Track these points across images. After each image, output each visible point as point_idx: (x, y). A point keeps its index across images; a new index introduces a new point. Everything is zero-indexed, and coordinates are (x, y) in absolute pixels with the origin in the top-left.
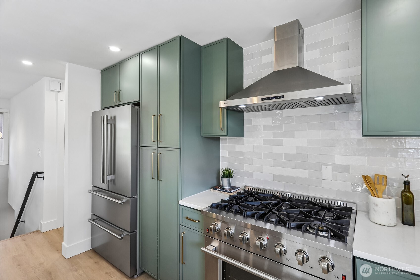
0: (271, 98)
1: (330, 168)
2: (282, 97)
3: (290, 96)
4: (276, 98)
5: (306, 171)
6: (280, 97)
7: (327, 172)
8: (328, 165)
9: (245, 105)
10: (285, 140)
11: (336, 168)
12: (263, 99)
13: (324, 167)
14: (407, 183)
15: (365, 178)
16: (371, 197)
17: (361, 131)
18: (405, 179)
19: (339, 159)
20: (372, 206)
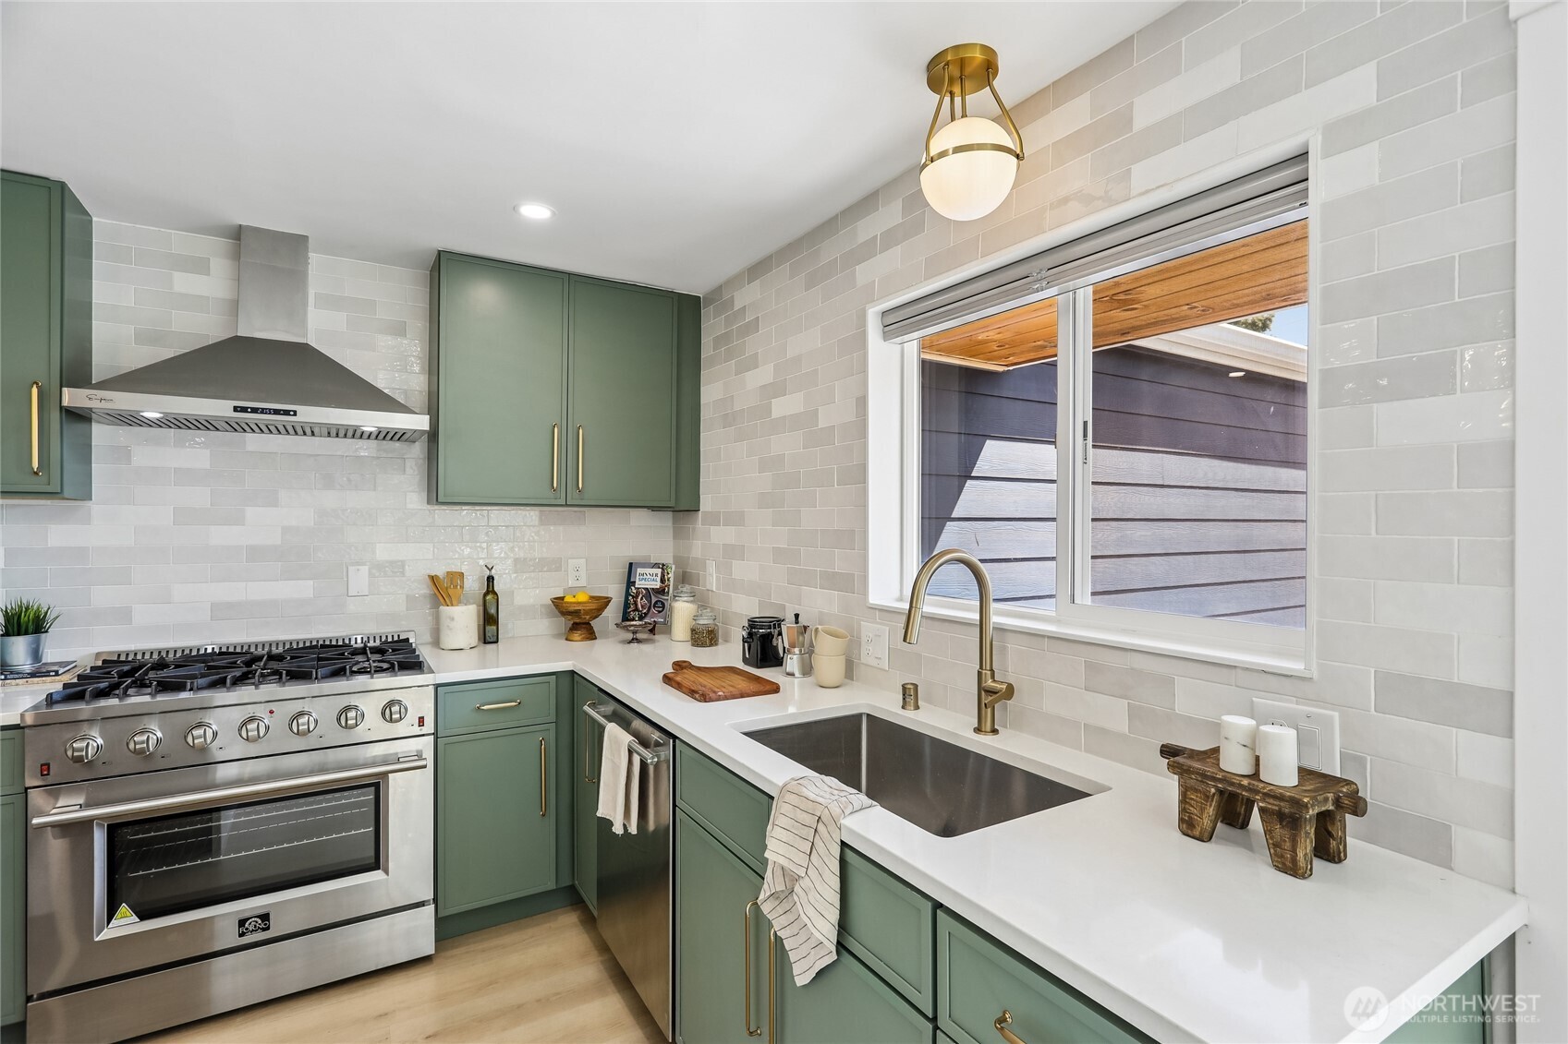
0: (263, 411)
1: (365, 569)
2: (292, 413)
3: (309, 414)
4: (277, 412)
5: (311, 582)
6: (287, 413)
7: (359, 579)
8: (358, 563)
9: (161, 413)
10: (251, 512)
11: (379, 568)
12: (236, 409)
13: (351, 568)
14: (490, 579)
15: (433, 579)
16: (443, 609)
17: (425, 495)
18: (488, 573)
19: (383, 553)
20: (445, 622)
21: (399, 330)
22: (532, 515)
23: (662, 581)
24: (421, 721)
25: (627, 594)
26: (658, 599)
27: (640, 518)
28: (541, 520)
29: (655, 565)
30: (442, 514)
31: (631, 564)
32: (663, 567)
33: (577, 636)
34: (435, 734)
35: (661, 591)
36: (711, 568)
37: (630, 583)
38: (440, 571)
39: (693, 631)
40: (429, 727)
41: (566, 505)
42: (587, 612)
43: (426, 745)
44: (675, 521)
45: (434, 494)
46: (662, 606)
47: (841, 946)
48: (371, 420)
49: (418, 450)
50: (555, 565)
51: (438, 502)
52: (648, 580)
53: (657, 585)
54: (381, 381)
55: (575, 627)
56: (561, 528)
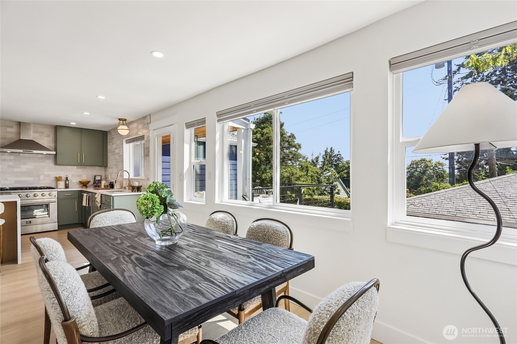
0: (27, 151)
1: (43, 176)
3: (35, 152)
5: (33, 178)
6: (31, 151)
7: (42, 177)
10: (21, 166)
11: (45, 176)
12: (23, 151)
13: (40, 176)
14: (67, 178)
15: (56, 177)
16: (58, 182)
17: (54, 164)
18: (66, 177)
19: (46, 173)
20: (58, 184)
21: (49, 136)
22: (75, 167)
23: (101, 178)
24: (55, 196)
25: (94, 181)
26: (100, 181)
27: (97, 168)
28: (77, 168)
29: (100, 176)
30: (57, 167)
31: (95, 176)
32: (101, 176)
33: (84, 187)
34: (57, 198)
35: (100, 180)
36: (109, 176)
37: (95, 179)
38: (57, 176)
39: (104, 185)
40: (56, 197)
41: (81, 165)
42: (85, 183)
43: (56, 200)
44: (105, 169)
45: (56, 163)
46: (101, 183)
47: (101, 203)
48: (45, 152)
49: (52, 157)
50: (80, 176)
51: (57, 165)
52: (98, 178)
53: (100, 179)
54: (45, 145)
55: (83, 186)
56: (81, 170)
